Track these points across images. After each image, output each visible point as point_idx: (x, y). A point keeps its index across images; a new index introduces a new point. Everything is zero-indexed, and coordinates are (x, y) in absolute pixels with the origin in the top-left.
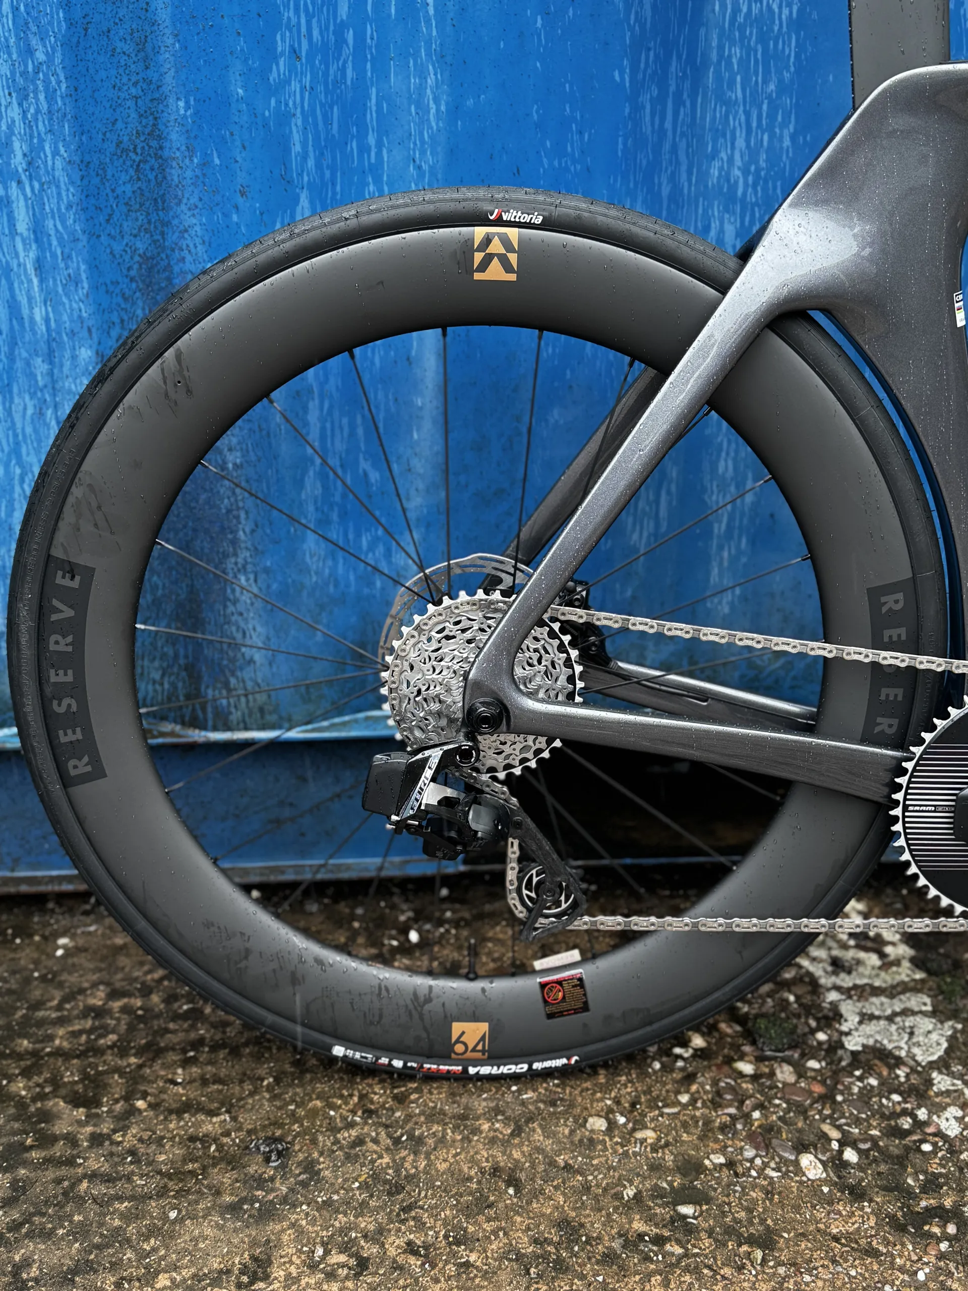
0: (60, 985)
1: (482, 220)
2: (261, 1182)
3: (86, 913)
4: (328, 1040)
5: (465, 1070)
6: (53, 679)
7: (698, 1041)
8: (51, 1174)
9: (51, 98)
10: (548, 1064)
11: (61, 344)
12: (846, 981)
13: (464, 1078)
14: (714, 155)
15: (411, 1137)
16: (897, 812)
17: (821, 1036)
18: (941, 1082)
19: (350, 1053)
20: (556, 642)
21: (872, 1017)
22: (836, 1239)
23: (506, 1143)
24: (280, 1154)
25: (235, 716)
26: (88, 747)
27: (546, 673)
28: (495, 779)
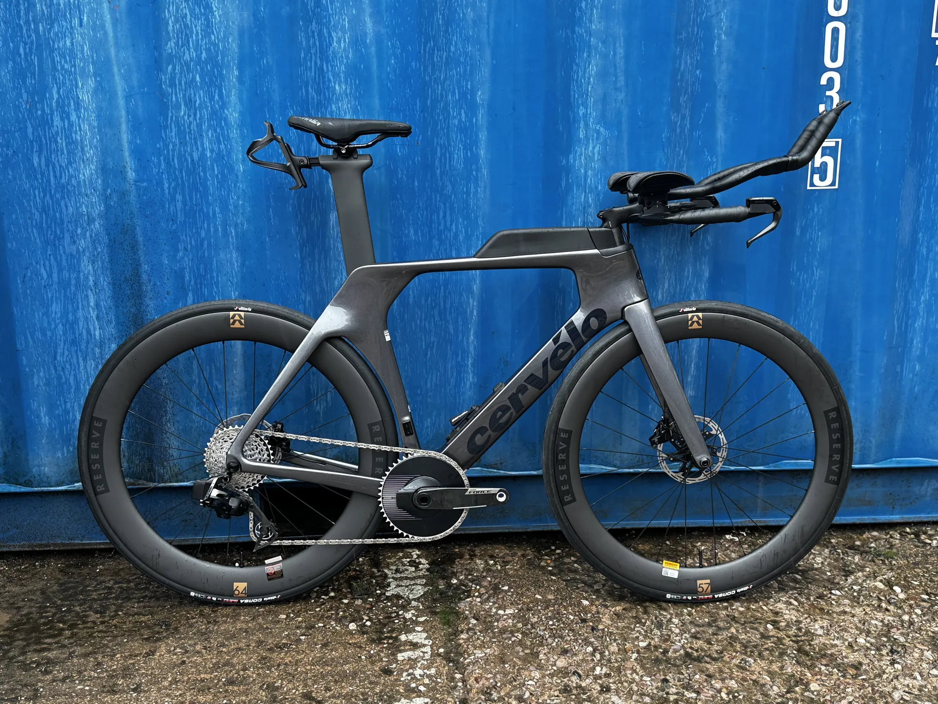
0: (97, 581)
1: (233, 310)
2: (158, 633)
3: (109, 558)
4: (189, 590)
5: (239, 601)
6: (92, 457)
7: (332, 594)
8: (85, 631)
9: (103, 263)
10: (269, 598)
11: (105, 343)
12: (398, 575)
13: (239, 605)
14: (335, 278)
15: (215, 621)
16: (380, 499)
17: (378, 592)
18: (414, 603)
19: (197, 595)
20: (263, 443)
21: (402, 586)
22: (350, 644)
23: (248, 622)
24: (166, 625)
25: (166, 477)
26: (104, 481)
27: (259, 453)
28: (245, 491)
